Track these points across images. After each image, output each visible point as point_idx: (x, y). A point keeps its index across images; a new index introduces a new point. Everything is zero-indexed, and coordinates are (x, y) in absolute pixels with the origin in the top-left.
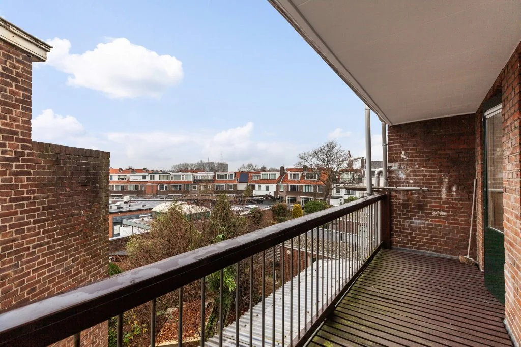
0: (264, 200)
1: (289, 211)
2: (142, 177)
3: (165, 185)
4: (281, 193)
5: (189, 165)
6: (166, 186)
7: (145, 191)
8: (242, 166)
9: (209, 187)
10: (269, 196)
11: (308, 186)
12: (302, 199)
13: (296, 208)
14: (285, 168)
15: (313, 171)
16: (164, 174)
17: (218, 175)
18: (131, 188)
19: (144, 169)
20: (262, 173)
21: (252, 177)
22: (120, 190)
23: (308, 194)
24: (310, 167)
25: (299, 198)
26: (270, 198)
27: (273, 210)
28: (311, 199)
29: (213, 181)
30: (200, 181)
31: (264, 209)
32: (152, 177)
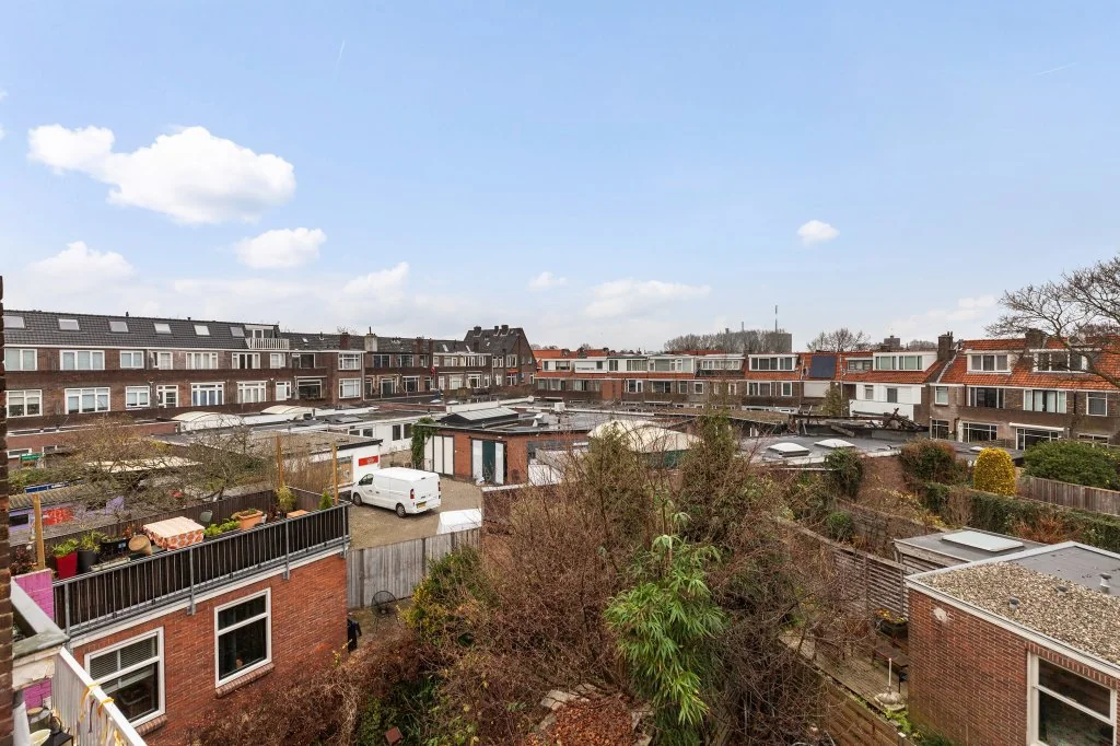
0: (876, 428)
1: (964, 467)
2: (595, 365)
3: (638, 381)
4: (939, 411)
5: (699, 338)
6: (639, 384)
7: (600, 393)
8: (818, 337)
9: (732, 387)
10: (895, 417)
11: (1045, 394)
12: (1020, 430)
13: (989, 462)
14: (955, 340)
15: (1066, 346)
16: (636, 358)
17: (755, 360)
18: (578, 387)
19: (605, 349)
20: (875, 354)
21: (846, 364)
22: (559, 389)
23: (1045, 416)
24: (1051, 333)
25: (1008, 429)
26: (897, 424)
27: (904, 460)
28: (1055, 434)
29: (742, 373)
30: (709, 373)
31: (871, 455)
32: (614, 365)
